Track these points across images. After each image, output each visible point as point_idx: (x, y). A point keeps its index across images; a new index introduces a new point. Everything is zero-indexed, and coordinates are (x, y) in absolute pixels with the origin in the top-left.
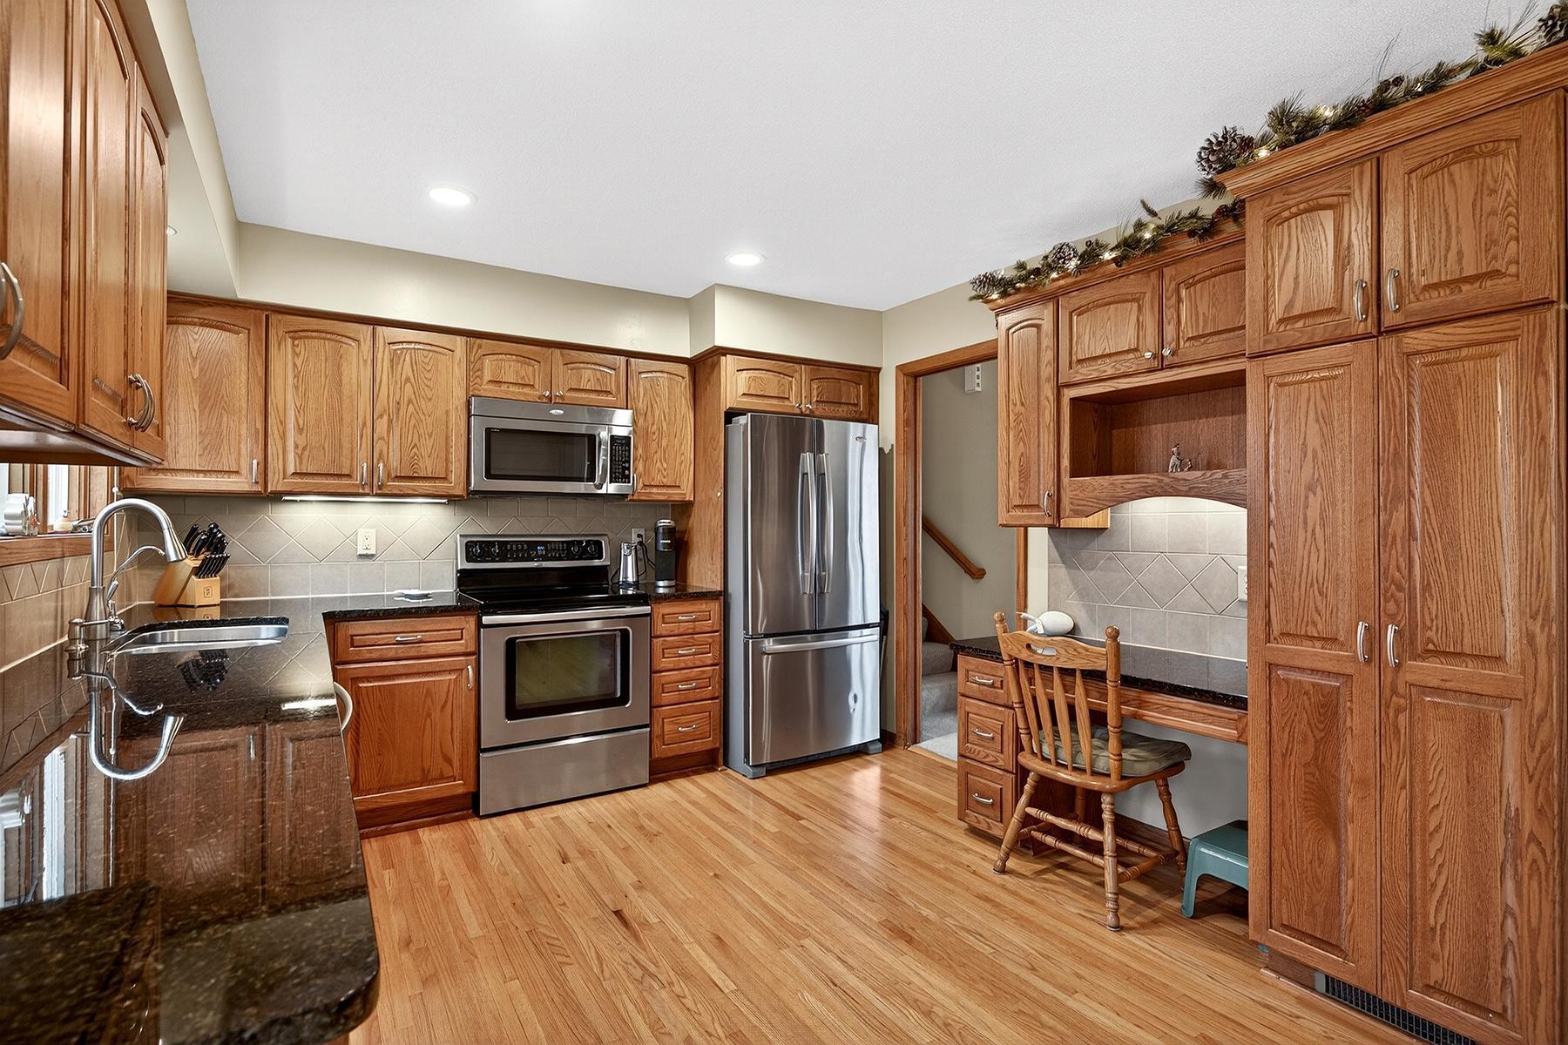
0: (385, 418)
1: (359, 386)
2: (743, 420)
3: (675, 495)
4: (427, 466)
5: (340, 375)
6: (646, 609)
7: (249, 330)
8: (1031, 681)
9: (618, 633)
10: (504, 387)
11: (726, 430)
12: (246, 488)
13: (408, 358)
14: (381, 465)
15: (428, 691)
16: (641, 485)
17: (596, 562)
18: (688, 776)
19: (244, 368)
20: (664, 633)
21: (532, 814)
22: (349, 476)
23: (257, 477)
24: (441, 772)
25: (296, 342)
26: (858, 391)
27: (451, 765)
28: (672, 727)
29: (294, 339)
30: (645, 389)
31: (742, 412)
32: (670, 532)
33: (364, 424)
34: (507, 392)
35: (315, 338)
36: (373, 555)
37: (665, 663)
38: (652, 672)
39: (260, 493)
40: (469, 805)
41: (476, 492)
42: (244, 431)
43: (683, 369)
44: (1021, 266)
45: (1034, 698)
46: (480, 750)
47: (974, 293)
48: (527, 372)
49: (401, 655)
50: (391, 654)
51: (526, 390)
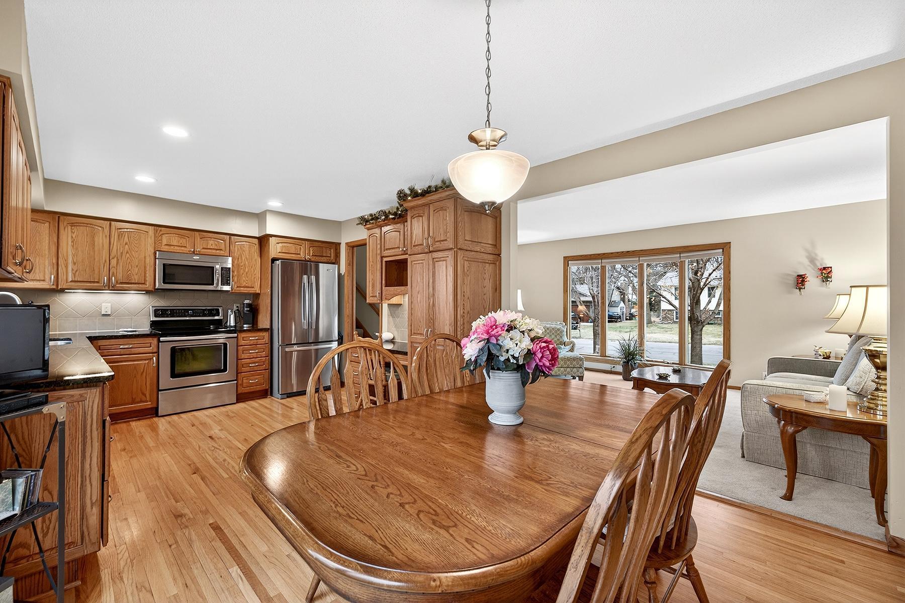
0: (115, 259)
1: (103, 246)
2: (278, 262)
3: (252, 291)
4: (135, 278)
5: (94, 241)
6: (235, 335)
7: (50, 222)
8: (371, 355)
9: (222, 344)
10: (172, 247)
11: (272, 266)
12: (48, 287)
13: (126, 235)
14: (113, 278)
15: (135, 366)
16: (236, 286)
17: (216, 318)
18: (254, 400)
19: (47, 238)
20: (243, 344)
21: (182, 415)
22: (98, 282)
23: (53, 282)
24: (141, 399)
25: (73, 227)
26: (331, 251)
27: (146, 396)
28: (247, 381)
29: (72, 226)
30: (238, 249)
31: (278, 259)
32: (249, 305)
33: (105, 261)
34: (173, 249)
35: (81, 226)
36: (109, 315)
37: (243, 356)
38: (238, 359)
39: (54, 289)
40: (154, 412)
41: (157, 289)
42: (47, 263)
43: (256, 241)
44: (371, 215)
45: (372, 361)
46: (159, 390)
47: (358, 222)
48: (183, 241)
49: (122, 353)
50: (118, 353)
51: (183, 248)
